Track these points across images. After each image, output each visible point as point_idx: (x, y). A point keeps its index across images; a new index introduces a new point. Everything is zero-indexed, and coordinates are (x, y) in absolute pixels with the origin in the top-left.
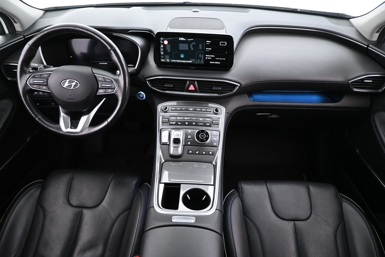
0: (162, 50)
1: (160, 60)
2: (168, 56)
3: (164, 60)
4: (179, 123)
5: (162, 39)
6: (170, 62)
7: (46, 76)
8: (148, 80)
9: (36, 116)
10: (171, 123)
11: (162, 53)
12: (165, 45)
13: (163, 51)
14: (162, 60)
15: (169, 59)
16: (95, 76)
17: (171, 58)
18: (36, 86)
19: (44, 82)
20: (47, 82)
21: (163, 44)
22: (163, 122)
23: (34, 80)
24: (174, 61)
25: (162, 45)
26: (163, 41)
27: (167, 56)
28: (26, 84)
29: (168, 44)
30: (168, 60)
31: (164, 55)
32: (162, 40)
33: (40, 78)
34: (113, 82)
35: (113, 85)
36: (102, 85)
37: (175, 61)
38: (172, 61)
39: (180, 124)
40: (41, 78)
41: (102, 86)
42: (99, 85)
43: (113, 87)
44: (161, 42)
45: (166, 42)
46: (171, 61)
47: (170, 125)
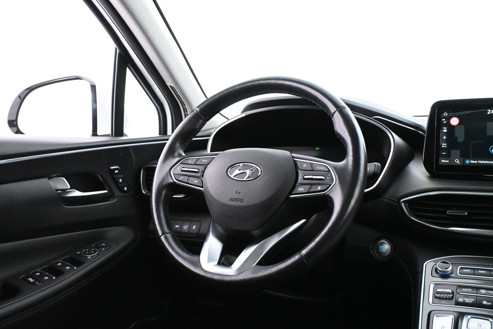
0: (445, 137)
1: (438, 161)
2: (458, 151)
3: (448, 161)
4: (485, 303)
5: (446, 114)
6: (462, 164)
7: (206, 161)
8: (404, 202)
9: (164, 233)
10: (461, 300)
11: (444, 145)
12: (451, 128)
13: (447, 141)
14: (442, 161)
15: (461, 157)
16: (295, 162)
17: (464, 156)
18: (183, 178)
19: (199, 171)
20: (203, 172)
21: (449, 125)
22: (436, 297)
23: (183, 168)
24: (472, 162)
25: (444, 128)
26: (449, 119)
27: (456, 152)
28: (169, 174)
29: (459, 124)
30: (457, 161)
31: (448, 150)
32: (444, 117)
33: (194, 164)
34: (329, 171)
35: (329, 176)
36: (305, 177)
37: (476, 162)
38: (467, 162)
39: (488, 304)
40: (196, 164)
41: (305, 179)
42: (300, 177)
43: (328, 180)
44: (444, 121)
45: (455, 121)
46: (464, 161)
47: (458, 303)
